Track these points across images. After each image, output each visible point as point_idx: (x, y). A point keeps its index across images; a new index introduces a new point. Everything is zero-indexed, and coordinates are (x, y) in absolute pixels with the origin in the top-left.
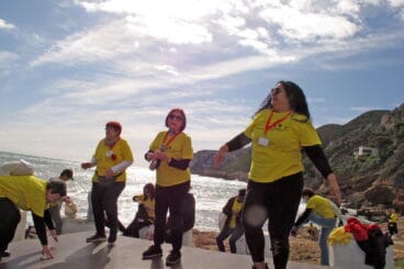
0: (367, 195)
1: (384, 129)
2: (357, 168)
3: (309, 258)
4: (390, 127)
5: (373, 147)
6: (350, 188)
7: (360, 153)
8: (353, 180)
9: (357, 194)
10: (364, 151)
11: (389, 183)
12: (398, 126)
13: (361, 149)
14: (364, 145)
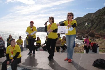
0: (88, 35)
1: (92, 18)
2: (86, 28)
3: (77, 51)
4: (94, 17)
5: (89, 22)
6: (84, 33)
7: (87, 24)
8: (85, 31)
9: (86, 34)
10: (88, 24)
11: (94, 31)
12: (96, 17)
13: (87, 23)
14: (87, 22)
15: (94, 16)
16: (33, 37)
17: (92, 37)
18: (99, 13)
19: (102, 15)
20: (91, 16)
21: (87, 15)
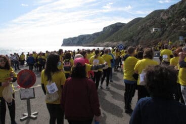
2: (153, 37)
4: (164, 18)
5: (158, 28)
7: (154, 31)
8: (151, 42)
12: (168, 18)
14: (154, 27)
15: (164, 15)
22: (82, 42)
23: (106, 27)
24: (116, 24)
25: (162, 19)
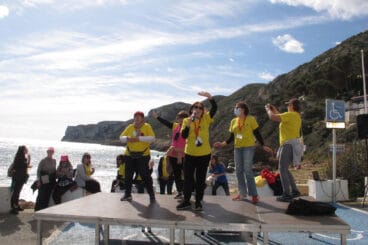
4: (266, 97)
12: (272, 97)
15: (265, 93)
16: (142, 153)
17: (260, 163)
18: (282, 86)
19: (291, 92)
20: (256, 93)
21: (244, 88)
22: (104, 134)
23: (156, 110)
24: (174, 104)
25: (260, 99)
